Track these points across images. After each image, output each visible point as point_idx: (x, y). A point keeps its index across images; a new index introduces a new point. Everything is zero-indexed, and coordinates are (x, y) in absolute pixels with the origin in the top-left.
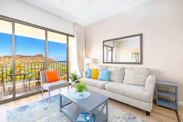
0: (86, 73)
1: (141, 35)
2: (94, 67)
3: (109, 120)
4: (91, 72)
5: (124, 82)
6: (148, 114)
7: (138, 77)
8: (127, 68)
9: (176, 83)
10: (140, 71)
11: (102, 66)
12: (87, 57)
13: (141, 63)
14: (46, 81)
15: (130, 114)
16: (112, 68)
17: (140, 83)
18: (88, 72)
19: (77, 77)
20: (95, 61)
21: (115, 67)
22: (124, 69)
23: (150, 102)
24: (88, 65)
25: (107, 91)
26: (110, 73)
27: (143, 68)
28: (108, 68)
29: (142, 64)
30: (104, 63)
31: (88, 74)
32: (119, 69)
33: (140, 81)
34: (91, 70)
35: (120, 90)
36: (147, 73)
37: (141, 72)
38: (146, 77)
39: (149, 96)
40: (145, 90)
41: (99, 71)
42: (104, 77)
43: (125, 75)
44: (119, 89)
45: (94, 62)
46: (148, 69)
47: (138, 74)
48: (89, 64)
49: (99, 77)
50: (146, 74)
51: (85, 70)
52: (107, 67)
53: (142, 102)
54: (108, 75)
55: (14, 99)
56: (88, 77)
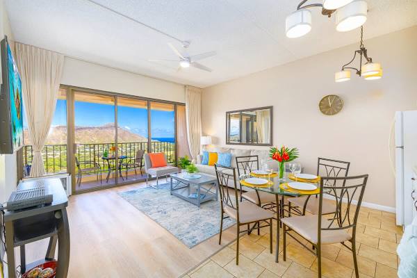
0: (202, 158)
1: (271, 108)
2: (213, 149)
11: (224, 148)
12: (204, 135)
14: (151, 166)
16: (236, 150)
18: (204, 157)
28: (232, 151)
32: (244, 152)
34: (207, 154)
41: (219, 155)
45: (213, 143)
48: (206, 145)
51: (201, 153)
54: (229, 161)
55: (117, 185)
56: (204, 162)
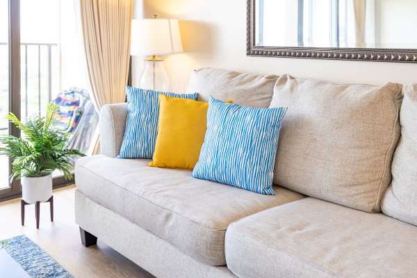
4: (155, 114)
11: (234, 74)
18: (133, 115)
28: (276, 90)
30: (254, 50)
45: (187, 49)
49: (205, 160)
52: (272, 79)
56: (129, 147)
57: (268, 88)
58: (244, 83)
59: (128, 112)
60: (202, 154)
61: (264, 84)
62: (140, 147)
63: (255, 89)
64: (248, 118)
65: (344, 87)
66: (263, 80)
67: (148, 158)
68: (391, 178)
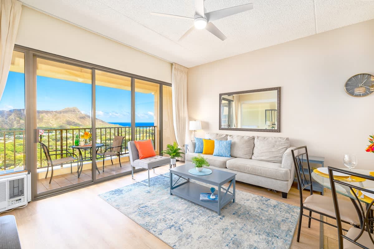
0: (195, 146)
1: (279, 89)
2: (205, 135)
3: (236, 201)
4: (202, 143)
5: (253, 157)
6: (285, 195)
7: (273, 150)
8: (258, 137)
9: (324, 158)
10: (276, 141)
11: (217, 134)
12: (192, 119)
13: (279, 130)
14: (138, 157)
15: (262, 197)
16: (235, 137)
17: (276, 158)
18: (197, 144)
19: (180, 151)
20: (206, 126)
21: (239, 136)
22: (254, 138)
23: (288, 181)
24: (193, 132)
25: (229, 170)
26: (232, 146)
27: (280, 138)
28: (229, 137)
29: (280, 132)
30: (221, 129)
31: (197, 146)
32: (246, 138)
33: (275, 156)
34: (201, 141)
35: (249, 168)
36: (286, 145)
37: (278, 143)
38: (284, 150)
39: (286, 173)
40: (282, 167)
41: (216, 142)
42: (223, 151)
43: (255, 148)
44: (247, 165)
45: (203, 128)
46: (287, 139)
47: (274, 146)
48: (195, 131)
49: (216, 152)
50: (284, 145)
52: (227, 135)
53: (278, 181)
54: (229, 149)
55: (94, 182)
56: (197, 151)
57: (226, 137)
58: (221, 136)
59: (195, 143)
60: (215, 151)
61: (225, 136)
62: (200, 151)
63: (223, 137)
64: (225, 143)
65: (243, 137)
66: (225, 135)
67: (202, 153)
68: (253, 153)
